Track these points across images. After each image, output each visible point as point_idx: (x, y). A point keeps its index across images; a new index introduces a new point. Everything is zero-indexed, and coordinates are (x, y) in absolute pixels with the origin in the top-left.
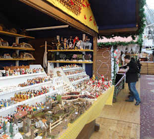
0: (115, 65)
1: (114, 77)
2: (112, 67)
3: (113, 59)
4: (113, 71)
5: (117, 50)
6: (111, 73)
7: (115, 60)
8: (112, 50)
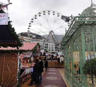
0: (20, 64)
1: (19, 71)
2: (18, 65)
3: (19, 60)
4: (18, 67)
5: (21, 55)
6: (17, 68)
7: (20, 61)
8: (19, 54)
